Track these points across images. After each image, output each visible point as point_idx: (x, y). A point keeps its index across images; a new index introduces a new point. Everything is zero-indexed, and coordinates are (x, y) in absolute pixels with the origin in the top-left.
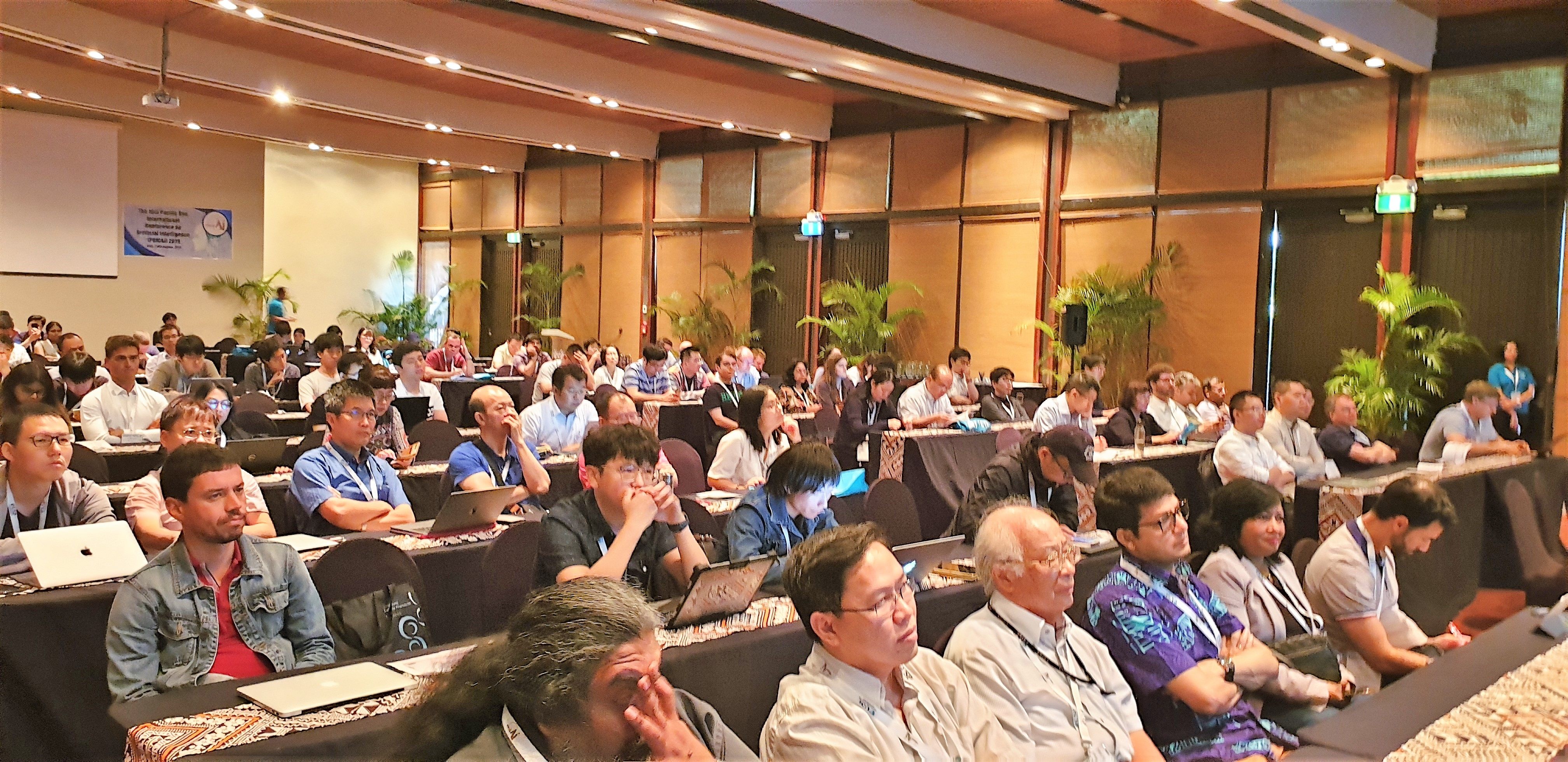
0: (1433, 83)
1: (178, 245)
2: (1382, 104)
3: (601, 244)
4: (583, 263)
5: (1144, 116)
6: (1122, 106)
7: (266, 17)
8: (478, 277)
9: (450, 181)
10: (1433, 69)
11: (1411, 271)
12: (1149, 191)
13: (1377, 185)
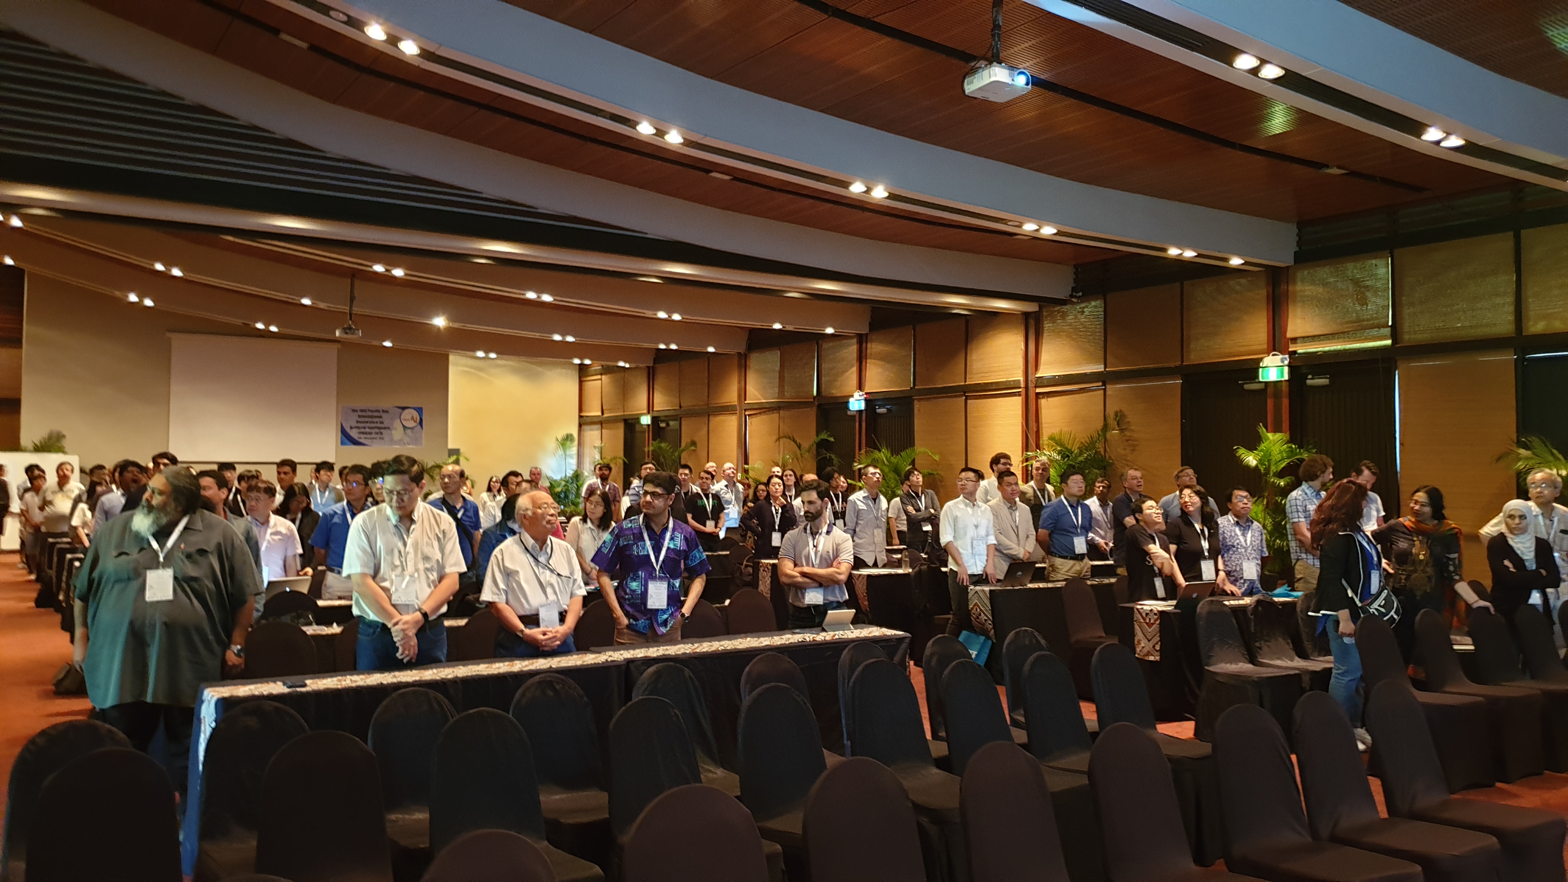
0: (1299, 275)
1: (381, 436)
2: (1262, 293)
3: (708, 423)
4: (695, 439)
5: (1095, 307)
6: (1074, 300)
7: (406, 274)
8: (621, 453)
9: (601, 374)
10: (1295, 264)
11: (1290, 430)
12: (1099, 368)
13: (1261, 359)
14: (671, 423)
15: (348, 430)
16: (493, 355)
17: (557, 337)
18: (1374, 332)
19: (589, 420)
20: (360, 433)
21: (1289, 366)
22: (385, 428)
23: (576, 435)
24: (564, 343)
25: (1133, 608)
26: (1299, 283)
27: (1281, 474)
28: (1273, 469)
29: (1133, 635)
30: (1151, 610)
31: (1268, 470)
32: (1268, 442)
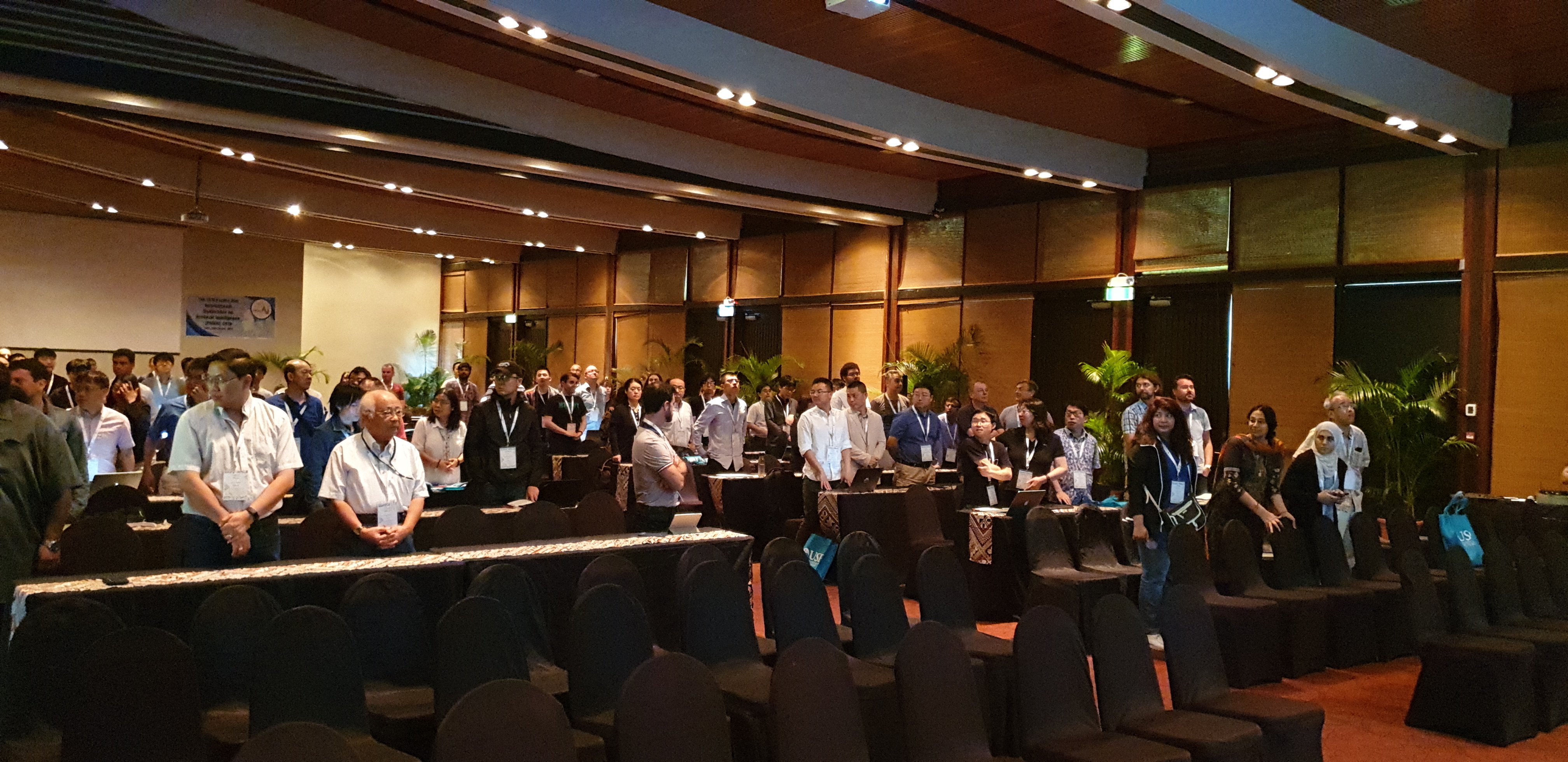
0: (1147, 200)
1: (230, 327)
2: (1113, 216)
3: (576, 323)
4: (562, 340)
5: (957, 222)
6: (937, 216)
7: (257, 160)
8: (484, 352)
9: (465, 270)
10: (1144, 188)
11: (1133, 348)
12: (958, 283)
13: (1108, 280)
14: (538, 323)
15: (193, 318)
16: (350, 247)
17: (418, 231)
18: (1214, 257)
19: (451, 317)
20: (208, 323)
21: (1135, 286)
22: (234, 319)
23: (437, 332)
24: (425, 236)
25: (968, 515)
26: (1147, 207)
27: (1121, 391)
28: (1115, 385)
29: (968, 540)
30: (985, 516)
31: (1110, 385)
32: (1111, 358)
